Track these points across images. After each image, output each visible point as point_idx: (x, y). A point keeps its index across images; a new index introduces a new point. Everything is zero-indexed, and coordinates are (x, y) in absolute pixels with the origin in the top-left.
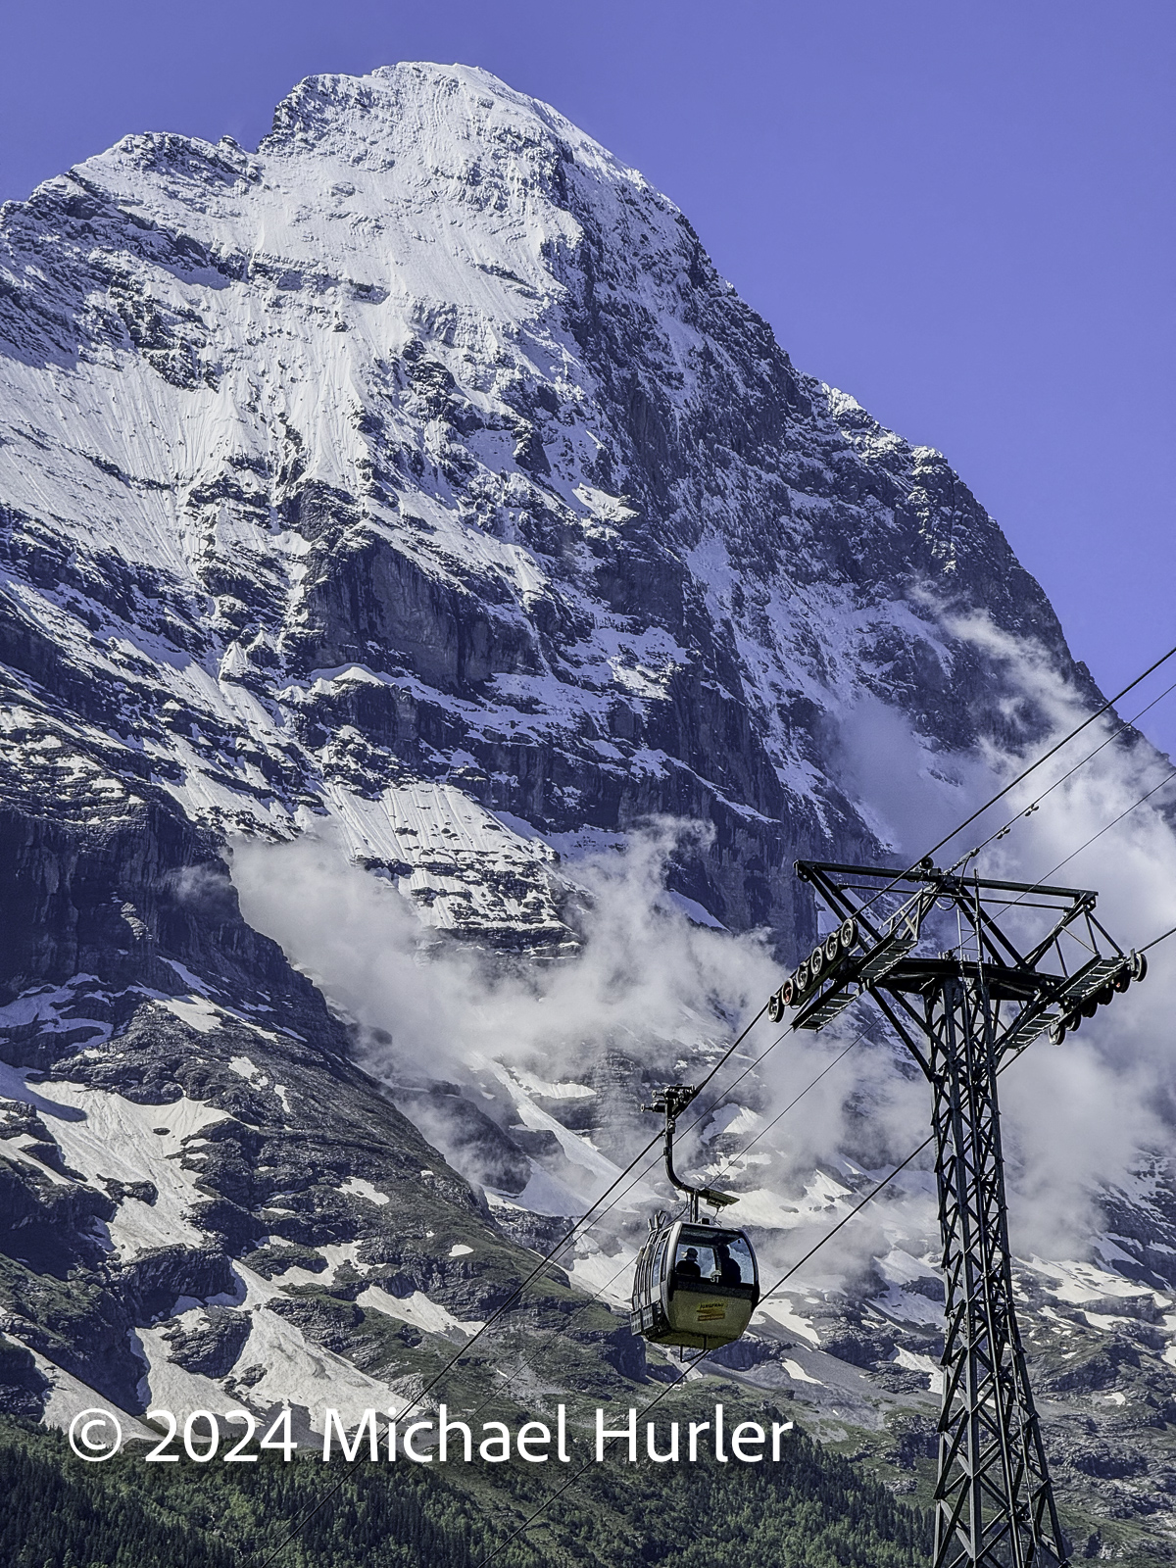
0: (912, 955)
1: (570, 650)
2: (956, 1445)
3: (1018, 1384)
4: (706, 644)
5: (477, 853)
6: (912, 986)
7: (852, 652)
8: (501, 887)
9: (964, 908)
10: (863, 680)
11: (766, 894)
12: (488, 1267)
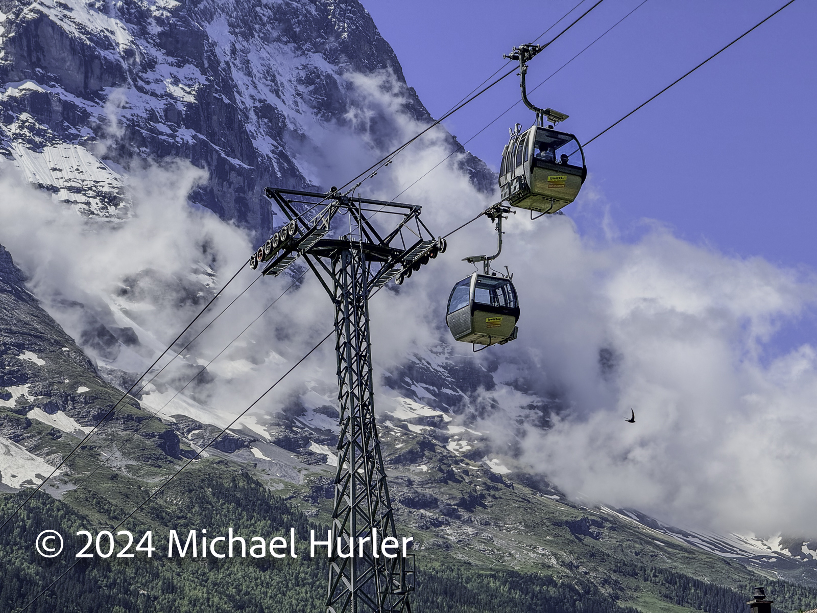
0: (325, 237)
1: (144, 75)
2: (344, 491)
3: (377, 460)
4: (216, 73)
5: (94, 181)
6: (325, 254)
7: (293, 79)
8: (106, 200)
9: (353, 213)
10: (298, 94)
11: (246, 205)
12: (97, 398)
